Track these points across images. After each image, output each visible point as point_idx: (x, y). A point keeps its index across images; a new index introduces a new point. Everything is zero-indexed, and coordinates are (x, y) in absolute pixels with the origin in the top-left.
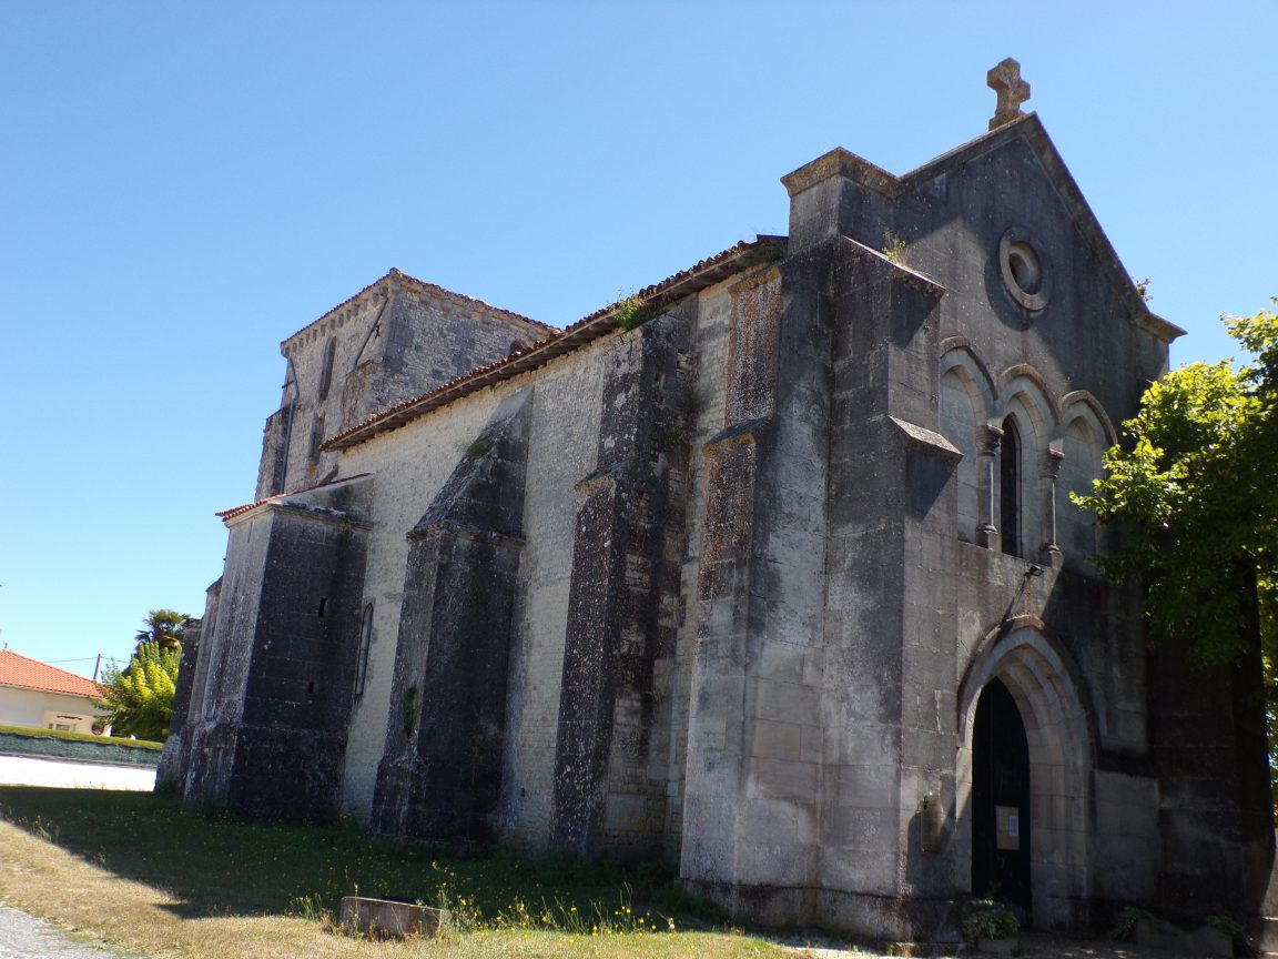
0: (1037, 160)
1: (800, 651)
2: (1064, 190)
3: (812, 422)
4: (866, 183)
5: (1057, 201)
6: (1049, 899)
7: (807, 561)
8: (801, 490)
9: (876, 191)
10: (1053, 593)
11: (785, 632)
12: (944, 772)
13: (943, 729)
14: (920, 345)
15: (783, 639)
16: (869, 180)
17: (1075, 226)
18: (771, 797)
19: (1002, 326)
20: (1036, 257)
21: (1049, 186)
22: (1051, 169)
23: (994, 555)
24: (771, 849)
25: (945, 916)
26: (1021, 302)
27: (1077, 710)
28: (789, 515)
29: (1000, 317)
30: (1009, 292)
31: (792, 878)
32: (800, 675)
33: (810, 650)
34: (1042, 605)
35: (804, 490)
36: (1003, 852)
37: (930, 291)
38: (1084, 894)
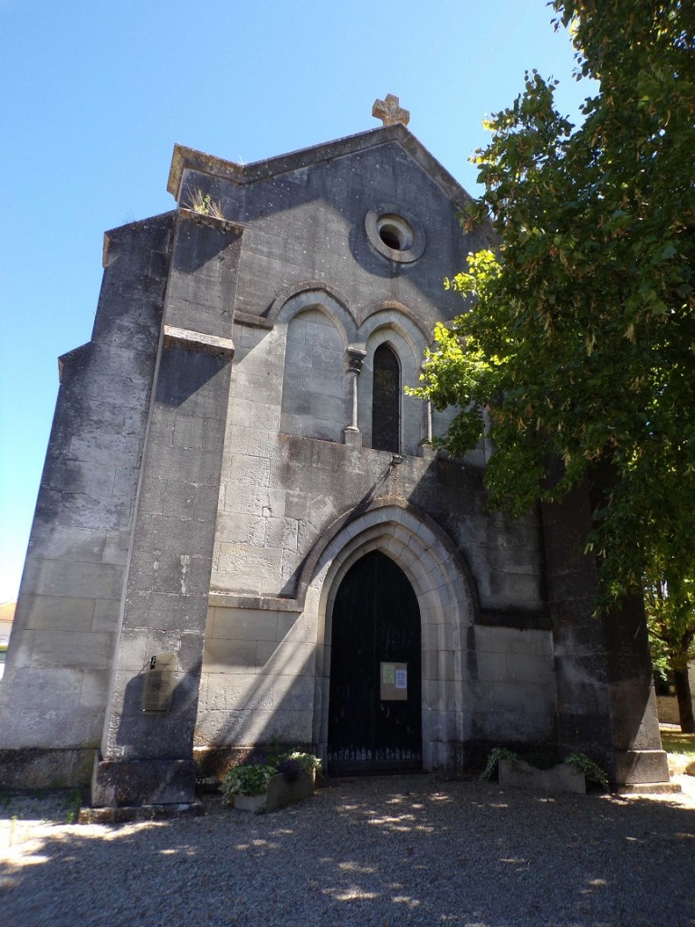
0: (410, 158)
1: (100, 534)
2: (439, 177)
3: (135, 349)
4: (212, 172)
5: (433, 186)
6: (432, 743)
7: (117, 459)
8: (116, 402)
9: (226, 178)
10: (423, 479)
11: (82, 519)
12: (187, 632)
13: (189, 590)
14: (213, 271)
15: (80, 525)
16: (216, 170)
17: (453, 204)
18: (47, 665)
19: (368, 275)
20: (410, 225)
21: (424, 176)
22: (424, 163)
23: (353, 449)
24: (42, 714)
25: (168, 777)
26: (388, 256)
27: (454, 574)
28: (99, 423)
29: (366, 269)
30: (376, 249)
31: (69, 740)
32: (100, 555)
33: (114, 533)
34: (410, 488)
35: (118, 402)
36: (387, 703)
37: (228, 229)
38: (462, 738)
